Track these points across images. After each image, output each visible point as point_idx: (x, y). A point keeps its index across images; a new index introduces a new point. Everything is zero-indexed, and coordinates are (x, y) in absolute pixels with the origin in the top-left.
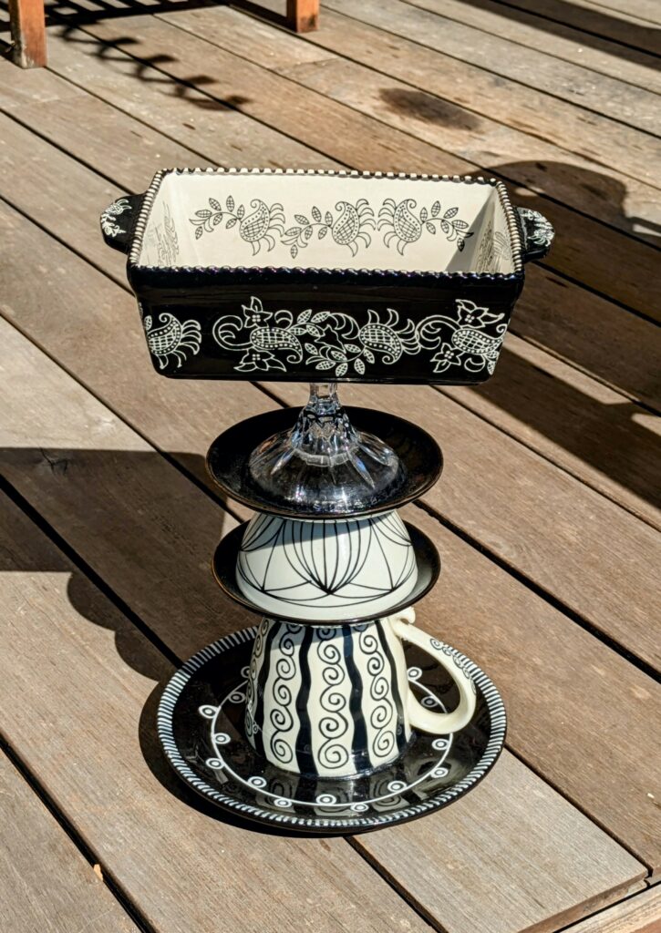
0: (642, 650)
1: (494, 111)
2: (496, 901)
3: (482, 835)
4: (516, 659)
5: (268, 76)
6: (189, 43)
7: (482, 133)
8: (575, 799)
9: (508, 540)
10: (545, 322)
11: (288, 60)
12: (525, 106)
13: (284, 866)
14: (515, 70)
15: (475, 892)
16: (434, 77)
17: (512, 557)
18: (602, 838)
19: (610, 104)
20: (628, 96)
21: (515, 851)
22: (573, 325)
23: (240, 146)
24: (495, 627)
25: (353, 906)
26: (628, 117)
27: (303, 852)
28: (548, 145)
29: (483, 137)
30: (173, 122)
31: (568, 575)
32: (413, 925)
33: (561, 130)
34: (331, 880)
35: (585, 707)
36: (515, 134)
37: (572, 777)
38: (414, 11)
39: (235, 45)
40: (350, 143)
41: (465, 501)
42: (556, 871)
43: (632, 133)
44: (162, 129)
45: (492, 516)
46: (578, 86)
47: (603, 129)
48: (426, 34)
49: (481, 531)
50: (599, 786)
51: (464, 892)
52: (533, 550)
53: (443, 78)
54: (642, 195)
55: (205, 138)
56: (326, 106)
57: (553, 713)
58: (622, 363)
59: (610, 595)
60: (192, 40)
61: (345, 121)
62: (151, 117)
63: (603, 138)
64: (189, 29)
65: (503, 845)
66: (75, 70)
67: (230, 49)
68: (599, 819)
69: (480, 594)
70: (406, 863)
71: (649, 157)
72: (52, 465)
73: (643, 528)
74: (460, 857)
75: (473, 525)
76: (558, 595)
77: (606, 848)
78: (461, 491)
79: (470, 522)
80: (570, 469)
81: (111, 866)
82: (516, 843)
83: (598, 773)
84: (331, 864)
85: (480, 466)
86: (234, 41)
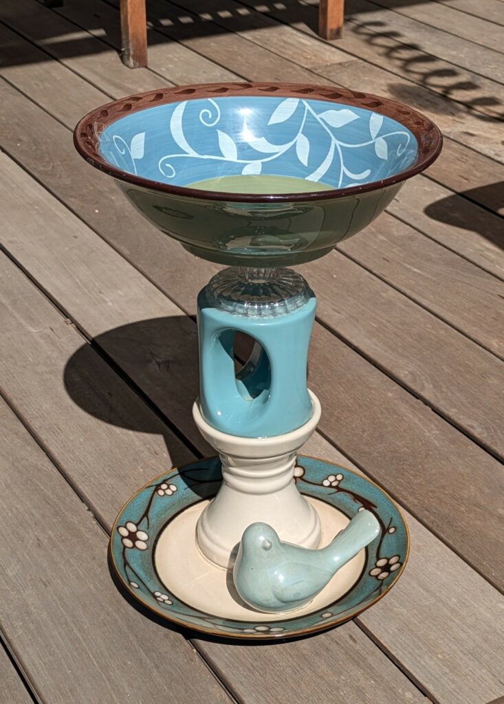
2: (471, 681)
3: (463, 635)
5: (306, 74)
7: (462, 117)
9: (481, 424)
11: (321, 62)
14: (487, 69)
15: (457, 674)
17: (484, 436)
24: (471, 487)
25: (373, 682)
27: (338, 643)
32: (414, 696)
34: (358, 664)
38: (412, 23)
39: (283, 50)
41: (450, 394)
45: (469, 405)
48: (421, 40)
49: (461, 417)
51: (450, 674)
52: (499, 432)
60: (252, 46)
66: (168, 69)
67: (278, 53)
72: (159, 364)
75: (455, 412)
78: (448, 388)
79: (454, 410)
84: (357, 652)
85: (461, 368)
86: (281, 46)
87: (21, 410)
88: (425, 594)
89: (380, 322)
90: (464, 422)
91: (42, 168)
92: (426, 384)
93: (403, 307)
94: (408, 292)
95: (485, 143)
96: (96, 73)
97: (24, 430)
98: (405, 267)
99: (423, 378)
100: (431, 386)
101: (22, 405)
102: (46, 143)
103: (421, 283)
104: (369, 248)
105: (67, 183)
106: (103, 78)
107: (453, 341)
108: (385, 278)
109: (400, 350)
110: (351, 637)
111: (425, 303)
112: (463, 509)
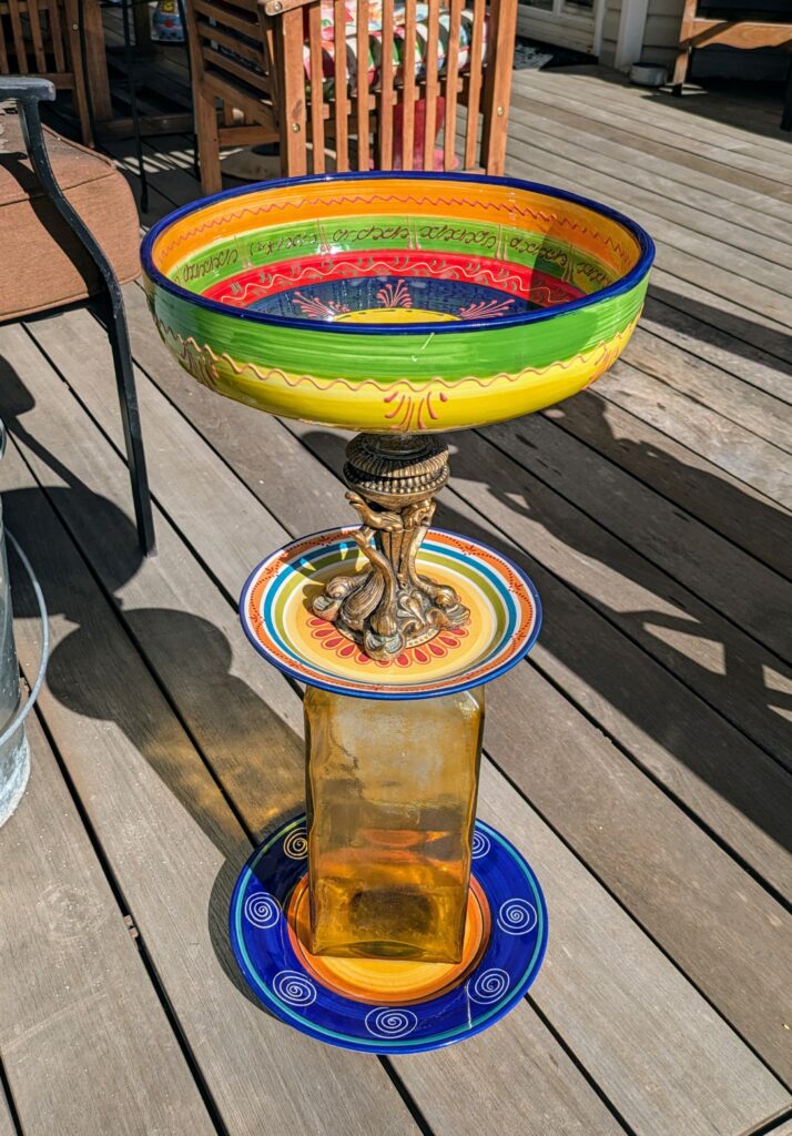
0: (773, 879)
4: (680, 882)
12: (646, 348)
13: (525, 1079)
18: (758, 1066)
19: (706, 349)
21: (695, 1074)
22: (695, 558)
26: (721, 361)
28: (664, 385)
29: (617, 377)
33: (673, 372)
35: (735, 933)
36: (640, 374)
37: (731, 1003)
42: (726, 1097)
43: (725, 377)
47: (703, 372)
50: (751, 1013)
54: (736, 435)
57: (712, 937)
58: (735, 596)
63: (703, 380)
65: (686, 1069)
68: (755, 1046)
69: (649, 816)
70: (615, 1083)
71: (739, 399)
73: (764, 757)
74: (653, 1078)
76: (706, 821)
82: (695, 1067)
83: (750, 1000)
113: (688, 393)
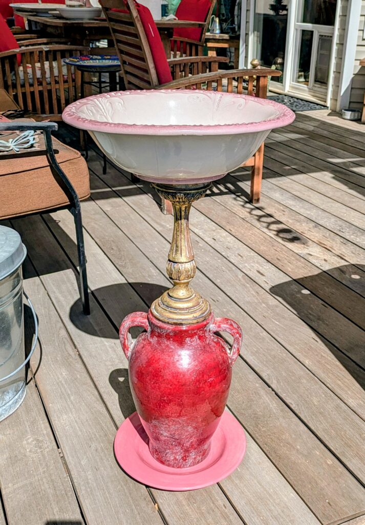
1: (313, 237)
3: (273, 508)
4: (292, 446)
5: (241, 221)
6: (218, 207)
7: (308, 246)
8: (304, 498)
9: (296, 402)
10: (318, 321)
12: (324, 236)
13: (212, 512)
14: (323, 222)
16: (295, 223)
17: (296, 408)
18: (309, 513)
19: (352, 237)
20: (359, 234)
21: (282, 514)
22: (327, 323)
23: (229, 247)
24: (287, 434)
26: (357, 242)
28: (329, 252)
30: (209, 237)
31: (313, 416)
33: (334, 246)
34: (225, 519)
36: (319, 247)
37: (303, 490)
38: (292, 196)
39: (232, 208)
40: (265, 248)
41: (284, 387)
43: (358, 248)
44: (205, 240)
45: (292, 393)
46: (343, 229)
47: (348, 246)
48: (294, 206)
49: (288, 398)
50: (311, 494)
52: (303, 407)
53: (298, 224)
55: (219, 244)
56: (258, 233)
57: (300, 466)
58: (341, 338)
59: (325, 425)
60: (219, 206)
61: (264, 239)
62: (203, 235)
63: (348, 250)
64: (219, 201)
65: (279, 512)
68: (310, 506)
70: (249, 516)
71: (363, 258)
73: (339, 401)
74: (265, 515)
76: (308, 424)
77: (310, 516)
78: (284, 383)
79: (285, 395)
80: (318, 377)
81: (161, 507)
82: (283, 512)
83: (312, 490)
84: (226, 513)
85: (291, 374)
86: (232, 206)
87: (97, 384)
88: (259, 486)
89: (258, 348)
90: (288, 401)
91: (121, 263)
92: (274, 381)
93: (269, 341)
94: (272, 334)
95: (316, 260)
96: (149, 216)
97: (96, 393)
98: (272, 321)
99: (273, 377)
100: (276, 382)
101: (97, 381)
102: (124, 251)
103: (279, 329)
104: (257, 310)
105: (131, 271)
106: (153, 219)
107: (289, 360)
108: (263, 326)
109: (265, 363)
110: (224, 505)
111: (279, 339)
112: (281, 445)
113: (340, 255)
